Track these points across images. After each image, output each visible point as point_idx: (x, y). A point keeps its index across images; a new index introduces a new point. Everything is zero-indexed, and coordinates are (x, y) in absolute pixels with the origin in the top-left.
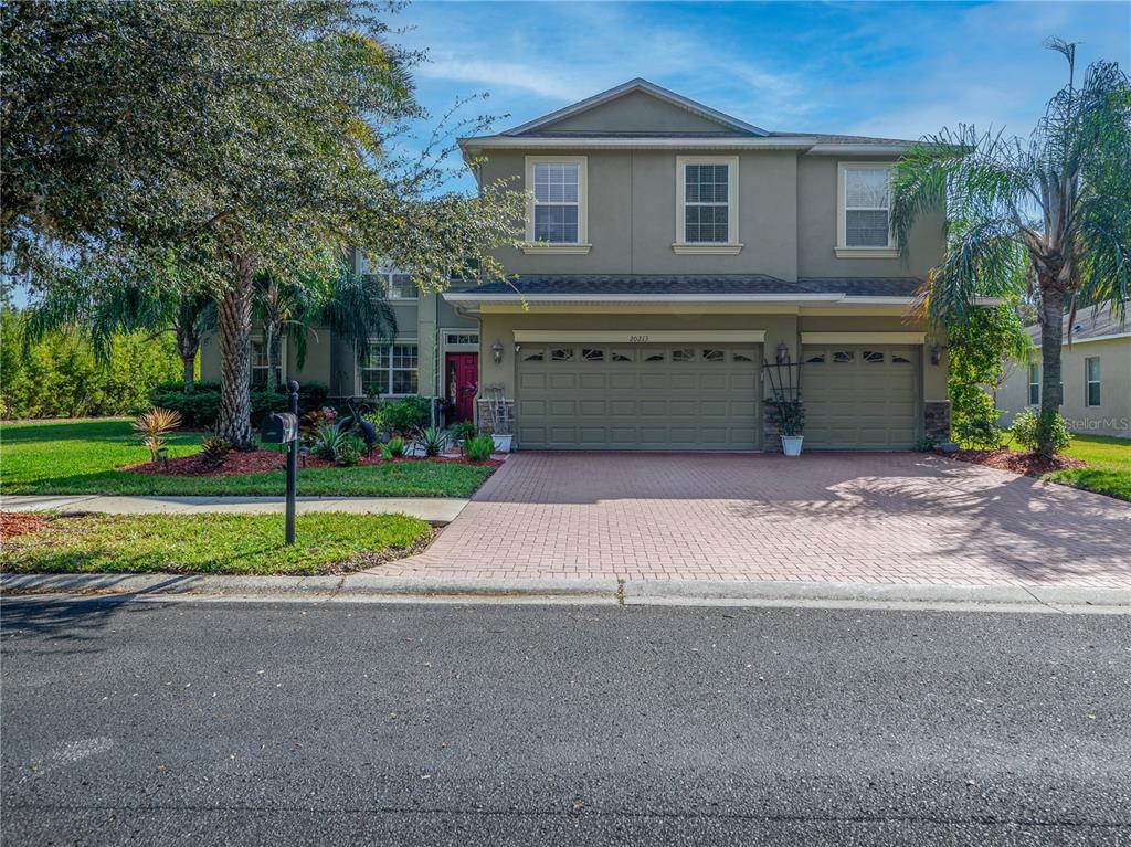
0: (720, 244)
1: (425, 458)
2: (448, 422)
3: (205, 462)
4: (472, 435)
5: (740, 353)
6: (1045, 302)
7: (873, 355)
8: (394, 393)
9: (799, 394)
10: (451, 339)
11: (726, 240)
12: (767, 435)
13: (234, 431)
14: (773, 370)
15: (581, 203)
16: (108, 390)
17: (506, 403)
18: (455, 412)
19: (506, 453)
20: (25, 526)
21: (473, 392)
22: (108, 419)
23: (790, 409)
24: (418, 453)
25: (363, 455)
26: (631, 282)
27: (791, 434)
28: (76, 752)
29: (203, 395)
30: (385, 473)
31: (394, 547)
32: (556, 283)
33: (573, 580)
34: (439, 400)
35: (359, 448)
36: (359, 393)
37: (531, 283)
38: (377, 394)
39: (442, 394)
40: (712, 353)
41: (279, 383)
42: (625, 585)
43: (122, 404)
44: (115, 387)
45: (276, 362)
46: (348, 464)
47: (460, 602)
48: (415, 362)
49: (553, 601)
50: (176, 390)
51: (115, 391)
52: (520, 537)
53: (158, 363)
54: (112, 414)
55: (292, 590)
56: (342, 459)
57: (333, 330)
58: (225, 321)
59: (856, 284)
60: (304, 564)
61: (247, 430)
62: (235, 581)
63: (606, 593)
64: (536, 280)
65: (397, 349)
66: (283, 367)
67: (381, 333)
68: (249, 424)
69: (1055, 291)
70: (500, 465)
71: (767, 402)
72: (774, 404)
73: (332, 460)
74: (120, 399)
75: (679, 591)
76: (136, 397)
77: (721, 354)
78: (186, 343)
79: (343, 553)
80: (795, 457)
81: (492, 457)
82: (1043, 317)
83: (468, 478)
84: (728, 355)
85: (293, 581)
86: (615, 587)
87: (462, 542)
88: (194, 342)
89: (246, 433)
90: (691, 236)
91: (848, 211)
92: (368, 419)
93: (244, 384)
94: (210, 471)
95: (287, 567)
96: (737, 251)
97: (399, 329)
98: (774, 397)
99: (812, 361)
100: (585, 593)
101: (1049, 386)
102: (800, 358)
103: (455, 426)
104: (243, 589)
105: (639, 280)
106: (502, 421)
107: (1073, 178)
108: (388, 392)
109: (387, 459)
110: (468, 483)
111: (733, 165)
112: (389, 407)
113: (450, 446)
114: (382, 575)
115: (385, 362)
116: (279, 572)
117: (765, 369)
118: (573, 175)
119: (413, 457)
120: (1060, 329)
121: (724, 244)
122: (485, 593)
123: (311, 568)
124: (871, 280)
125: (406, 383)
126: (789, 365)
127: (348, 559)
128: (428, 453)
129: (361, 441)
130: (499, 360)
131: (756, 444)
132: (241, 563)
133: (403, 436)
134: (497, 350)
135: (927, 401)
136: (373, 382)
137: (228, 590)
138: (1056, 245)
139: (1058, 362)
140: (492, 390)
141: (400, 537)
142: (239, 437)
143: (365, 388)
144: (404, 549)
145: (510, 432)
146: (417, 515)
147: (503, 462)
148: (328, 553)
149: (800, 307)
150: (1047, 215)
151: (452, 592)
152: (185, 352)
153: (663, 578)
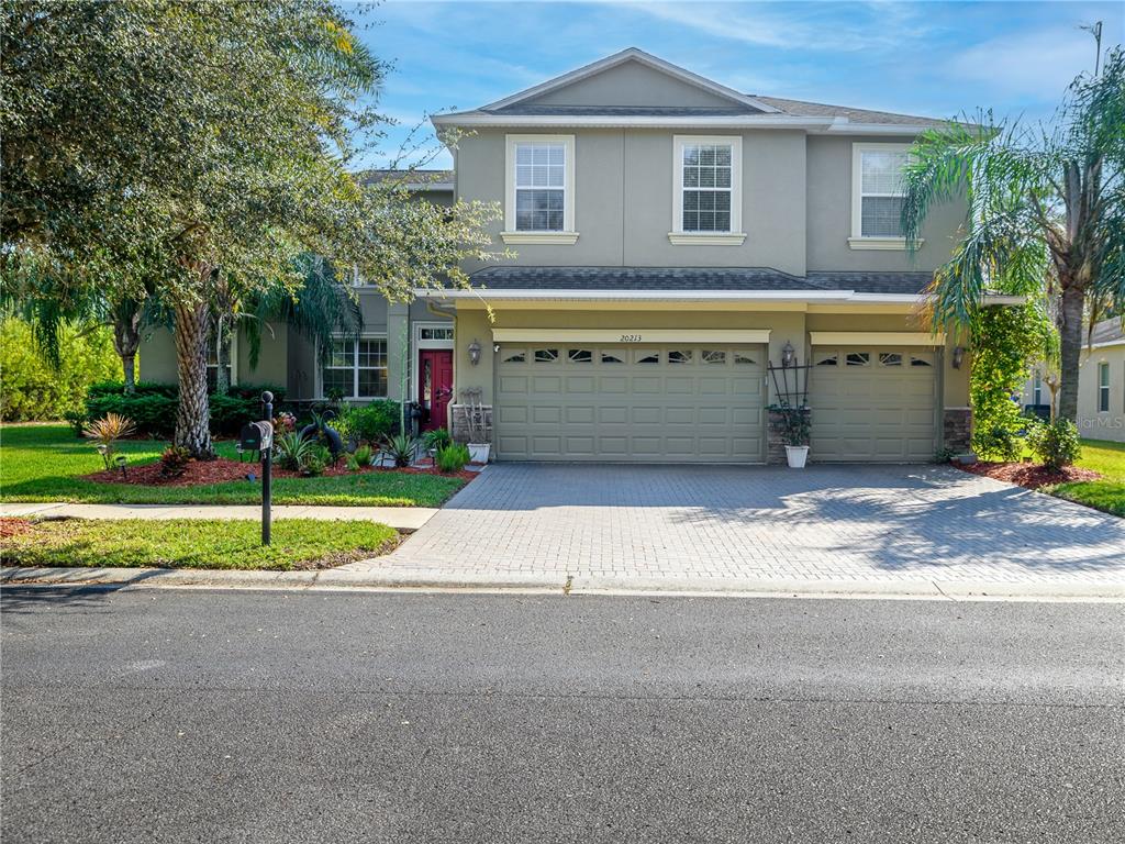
0: (720, 233)
1: (394, 469)
2: (421, 430)
3: (165, 471)
4: (446, 444)
5: (743, 354)
6: (1064, 302)
7: (891, 357)
8: (360, 395)
9: (805, 400)
10: (425, 334)
11: (728, 229)
12: (771, 446)
13: (193, 439)
14: (778, 373)
15: (568, 188)
16: (27, 390)
17: (484, 409)
18: (427, 418)
19: (482, 464)
20: (15, 528)
21: (449, 396)
22: (27, 424)
23: (795, 416)
24: (386, 464)
25: (327, 465)
26: (622, 275)
27: (795, 443)
28: (141, 666)
29: (146, 399)
30: (352, 484)
31: (363, 549)
32: (540, 276)
33: (528, 577)
34: (411, 405)
35: (324, 458)
36: (319, 397)
37: (512, 276)
38: (341, 397)
39: (415, 397)
40: (713, 353)
41: (230, 384)
42: (573, 580)
43: (42, 407)
44: (34, 387)
45: (226, 360)
46: (313, 474)
47: (422, 591)
48: (384, 358)
49: (505, 591)
50: (113, 392)
51: (36, 392)
52: (484, 542)
53: (83, 359)
54: (31, 419)
55: (272, 582)
56: (306, 470)
57: (289, 322)
58: (182, 322)
59: (870, 279)
60: (280, 561)
61: (206, 438)
62: (220, 574)
63: (555, 586)
64: (517, 274)
65: (363, 345)
66: (233, 366)
67: (344, 327)
68: (208, 432)
69: (1074, 291)
70: (474, 477)
71: (771, 409)
72: (778, 412)
73: (296, 470)
74: (40, 400)
75: (621, 585)
76: (58, 398)
77: (723, 356)
78: (125, 339)
79: (316, 553)
80: (798, 470)
81: (467, 468)
82: (1063, 319)
83: (438, 488)
84: (730, 357)
85: (273, 575)
86: (564, 582)
87: (429, 546)
88: (135, 338)
89: (205, 441)
90: (690, 223)
91: (864, 198)
92: (332, 426)
93: (202, 389)
94: (171, 480)
95: (265, 563)
96: (740, 241)
97: (365, 321)
98: (778, 404)
99: (823, 363)
100: (535, 586)
101: (1067, 393)
102: (807, 361)
103: (427, 434)
104: (229, 581)
105: (631, 273)
106: (479, 428)
107: (1096, 167)
108: (352, 395)
109: (354, 470)
110: (439, 494)
111: (735, 146)
112: (354, 413)
113: (421, 456)
114: (353, 571)
115: (350, 359)
116: (259, 568)
117: (770, 372)
118: (558, 155)
119: (381, 468)
120: (1079, 332)
121: (727, 233)
122: (446, 585)
123: (288, 564)
124: (888, 275)
125: (374, 384)
126: (796, 368)
127: (320, 557)
128: (397, 463)
129: (326, 450)
130: (476, 362)
131: (760, 455)
132: (224, 559)
133: (371, 445)
134: (474, 350)
135: (946, 408)
136: (337, 384)
137: (215, 581)
138: (1076, 239)
139: (1076, 367)
140: (469, 394)
141: (368, 540)
142: (198, 446)
143: (327, 390)
144: (372, 550)
145: (488, 441)
146: (384, 521)
147: (478, 473)
148: (303, 553)
149: (808, 304)
150: (1068, 208)
151: (416, 584)
152: (124, 349)
153: (610, 575)
